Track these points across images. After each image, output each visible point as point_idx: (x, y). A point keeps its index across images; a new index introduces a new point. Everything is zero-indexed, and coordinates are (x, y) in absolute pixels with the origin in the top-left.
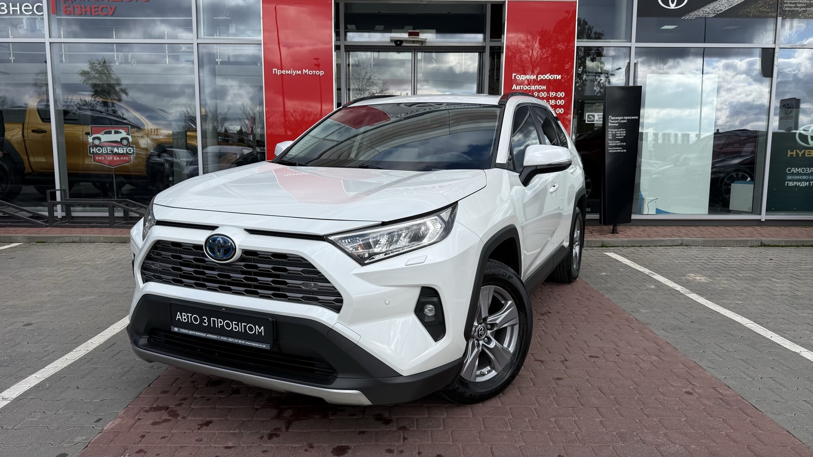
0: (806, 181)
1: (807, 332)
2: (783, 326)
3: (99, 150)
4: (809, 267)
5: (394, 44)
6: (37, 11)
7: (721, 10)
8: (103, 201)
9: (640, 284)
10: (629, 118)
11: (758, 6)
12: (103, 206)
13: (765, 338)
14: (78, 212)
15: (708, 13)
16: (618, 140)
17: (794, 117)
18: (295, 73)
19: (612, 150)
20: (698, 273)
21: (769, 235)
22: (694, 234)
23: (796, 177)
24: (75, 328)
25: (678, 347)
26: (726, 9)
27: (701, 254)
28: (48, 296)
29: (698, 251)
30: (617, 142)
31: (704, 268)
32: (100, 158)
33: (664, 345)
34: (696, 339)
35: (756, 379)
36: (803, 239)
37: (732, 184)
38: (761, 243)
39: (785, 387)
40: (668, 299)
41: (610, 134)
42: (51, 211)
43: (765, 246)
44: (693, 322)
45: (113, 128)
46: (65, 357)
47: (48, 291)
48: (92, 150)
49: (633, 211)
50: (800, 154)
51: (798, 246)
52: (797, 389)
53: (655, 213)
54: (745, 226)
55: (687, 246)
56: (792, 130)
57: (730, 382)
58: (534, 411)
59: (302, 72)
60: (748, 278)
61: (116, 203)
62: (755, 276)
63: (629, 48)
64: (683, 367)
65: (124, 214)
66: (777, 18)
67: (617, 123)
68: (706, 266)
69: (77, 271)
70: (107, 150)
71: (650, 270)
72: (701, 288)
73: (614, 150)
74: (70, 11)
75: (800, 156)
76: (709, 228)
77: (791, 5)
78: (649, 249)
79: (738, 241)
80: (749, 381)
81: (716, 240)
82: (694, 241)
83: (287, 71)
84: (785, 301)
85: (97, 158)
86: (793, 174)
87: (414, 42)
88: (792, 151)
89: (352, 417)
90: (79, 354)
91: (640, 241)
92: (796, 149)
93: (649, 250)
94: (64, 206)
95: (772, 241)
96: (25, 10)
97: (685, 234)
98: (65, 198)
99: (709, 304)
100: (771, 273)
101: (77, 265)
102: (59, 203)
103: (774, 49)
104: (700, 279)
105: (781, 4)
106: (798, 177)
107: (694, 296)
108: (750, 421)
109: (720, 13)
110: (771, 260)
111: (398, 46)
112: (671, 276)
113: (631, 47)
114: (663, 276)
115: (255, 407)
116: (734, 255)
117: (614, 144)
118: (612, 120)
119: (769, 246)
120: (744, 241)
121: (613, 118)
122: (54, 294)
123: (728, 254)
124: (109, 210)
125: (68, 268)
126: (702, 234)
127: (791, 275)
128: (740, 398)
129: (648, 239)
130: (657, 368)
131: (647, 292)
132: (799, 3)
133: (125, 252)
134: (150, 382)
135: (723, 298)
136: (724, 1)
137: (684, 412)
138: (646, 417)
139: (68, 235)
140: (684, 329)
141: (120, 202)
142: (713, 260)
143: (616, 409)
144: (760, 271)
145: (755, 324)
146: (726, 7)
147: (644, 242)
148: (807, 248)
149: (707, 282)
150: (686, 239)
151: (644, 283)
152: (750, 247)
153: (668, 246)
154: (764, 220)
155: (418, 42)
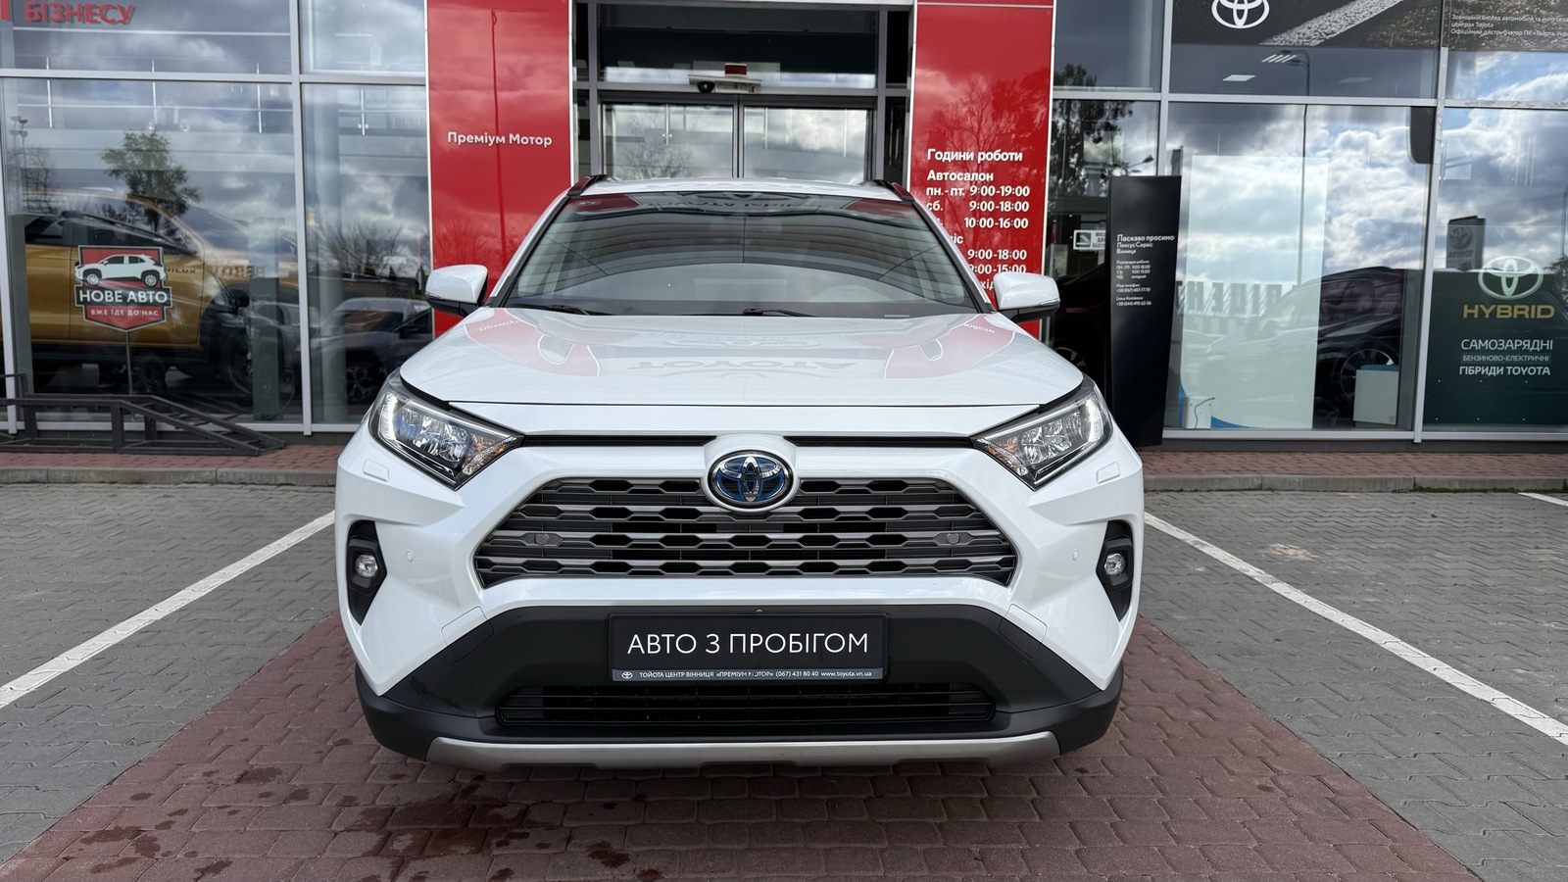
0: (1498, 364)
1: (1506, 658)
2: (1457, 647)
3: (98, 296)
4: (1506, 530)
5: (696, 90)
7: (1333, 32)
8: (103, 398)
9: (1174, 564)
10: (1157, 238)
11: (1403, 25)
12: (102, 409)
13: (1422, 671)
14: (50, 423)
15: (1308, 38)
16: (1136, 281)
17: (1474, 254)
18: (492, 142)
19: (1124, 301)
20: (1291, 542)
21: (1428, 469)
22: (1285, 468)
23: (1479, 358)
25: (1246, 691)
26: (1342, 31)
27: (1297, 505)
29: (1293, 500)
30: (1134, 286)
31: (1304, 533)
32: (99, 312)
33: (1219, 686)
34: (1283, 675)
35: (1404, 757)
36: (1494, 478)
37: (1358, 371)
38: (1414, 486)
39: (1463, 773)
40: (1230, 593)
41: (1119, 269)
43: (1421, 490)
44: (1278, 640)
45: (127, 251)
48: (82, 296)
49: (1166, 422)
50: (1487, 312)
51: (1485, 491)
52: (1489, 778)
53: (1209, 427)
54: (1383, 452)
55: (1272, 490)
56: (1471, 269)
57: (1350, 765)
58: (937, 830)
59: (507, 139)
60: (1389, 552)
61: (129, 403)
62: (1403, 549)
63: (1156, 104)
64: (1255, 732)
65: (146, 425)
66: (1439, 50)
67: (1133, 249)
68: (1308, 529)
70: (114, 295)
71: (1197, 536)
72: (1297, 572)
73: (1128, 301)
74: (40, 14)
75: (1487, 316)
76: (1315, 455)
77: (1466, 25)
78: (1196, 495)
79: (1369, 480)
80: (1390, 761)
81: (1327, 480)
82: (1285, 480)
83: (476, 137)
84: (1463, 596)
85: (93, 312)
86: (1473, 351)
87: (736, 85)
88: (1471, 307)
89: (540, 852)
91: (1178, 481)
92: (1479, 303)
93: (1198, 497)
94: (22, 410)
95: (1436, 480)
97: (1268, 468)
98: (23, 393)
99: (1311, 604)
100: (1433, 543)
101: (27, 528)
102: (11, 402)
103: (1435, 108)
104: (1296, 553)
105: (1447, 22)
106: (1484, 358)
107: (1282, 588)
108: (1391, 847)
109: (1331, 38)
110: (1433, 516)
111: (704, 95)
112: (1238, 548)
113: (1160, 102)
114: (1221, 548)
115: (333, 828)
116: (1361, 507)
117: (1128, 290)
118: (1123, 243)
119: (1429, 490)
120: (1381, 481)
121: (1125, 239)
123: (1350, 506)
124: (112, 417)
126: (1300, 467)
127: (1472, 545)
128: (1370, 797)
129: (1196, 476)
130: (1201, 735)
131: (1190, 579)
132: (1481, 21)
133: (137, 501)
134: (114, 776)
135: (1338, 591)
136: (1337, 15)
137: (1254, 830)
138: (1173, 842)
139: (23, 468)
140: (1259, 654)
141: (138, 401)
142: (1321, 517)
143: (1112, 825)
144: (1413, 539)
145: (1403, 643)
146: (1341, 26)
147: (1187, 481)
148: (1504, 494)
149: (1309, 559)
150: (1270, 477)
151: (1183, 562)
152: (1394, 491)
153: (1234, 490)
154: (1419, 441)
155: (744, 85)
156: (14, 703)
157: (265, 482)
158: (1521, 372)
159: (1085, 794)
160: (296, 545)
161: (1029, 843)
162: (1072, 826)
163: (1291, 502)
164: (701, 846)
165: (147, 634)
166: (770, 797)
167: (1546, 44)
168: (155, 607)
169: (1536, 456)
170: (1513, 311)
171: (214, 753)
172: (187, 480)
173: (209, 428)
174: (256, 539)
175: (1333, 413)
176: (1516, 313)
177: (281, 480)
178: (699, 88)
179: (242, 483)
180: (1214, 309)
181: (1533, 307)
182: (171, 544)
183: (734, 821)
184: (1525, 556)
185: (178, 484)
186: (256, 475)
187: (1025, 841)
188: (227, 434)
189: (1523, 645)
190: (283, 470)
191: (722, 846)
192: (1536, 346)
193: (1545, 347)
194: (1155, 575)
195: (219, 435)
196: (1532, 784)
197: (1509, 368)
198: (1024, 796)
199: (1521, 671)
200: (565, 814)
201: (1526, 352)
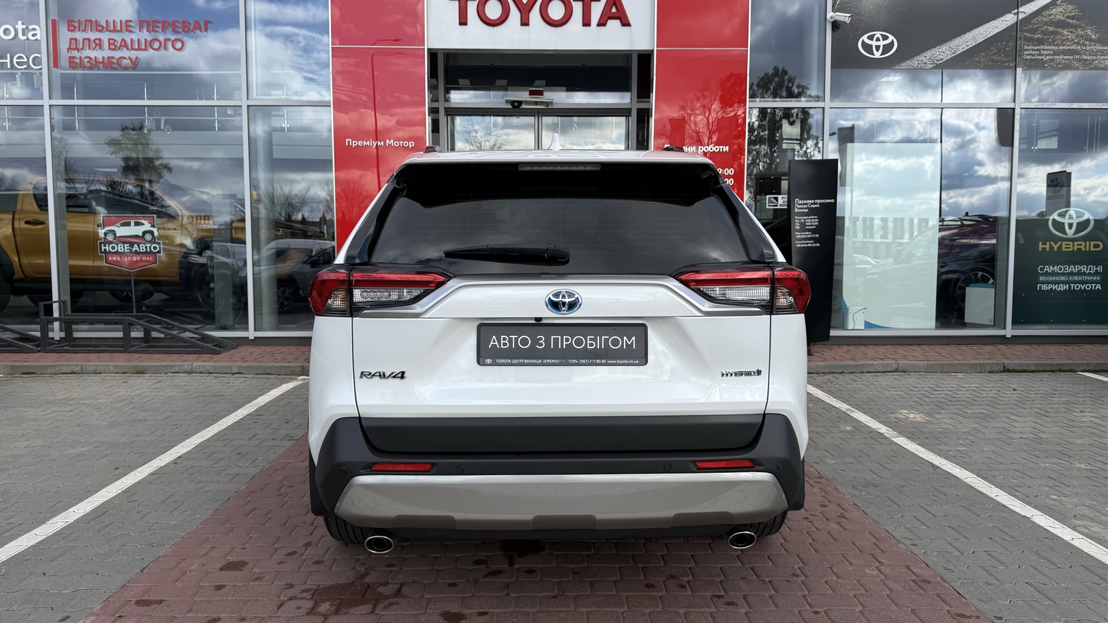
0: (1064, 283)
1: (1046, 488)
2: (1014, 481)
3: (113, 248)
4: (1063, 399)
5: (510, 106)
6: (34, 65)
7: (942, 59)
8: (117, 316)
9: (832, 425)
10: (822, 201)
11: (990, 53)
12: (116, 323)
13: (987, 497)
14: (82, 332)
15: (925, 63)
16: (809, 230)
17: (1065, 197)
18: (375, 145)
19: (801, 244)
20: (913, 409)
21: (1014, 356)
22: (915, 355)
23: (1051, 279)
24: (54, 491)
25: (868, 510)
26: (948, 58)
27: (921, 382)
28: (25, 447)
29: (918, 379)
30: (807, 233)
31: (923, 402)
32: (115, 259)
33: (851, 508)
34: (894, 499)
35: (965, 554)
36: (1060, 362)
37: (967, 288)
38: (1004, 367)
39: (1003, 564)
40: (866, 444)
41: (797, 222)
42: (45, 331)
43: (1009, 371)
44: (894, 476)
45: (132, 218)
46: (34, 531)
47: (27, 440)
48: (103, 248)
49: (832, 325)
50: (1056, 247)
51: (1053, 371)
52: (1019, 567)
53: (863, 328)
54: (984, 344)
55: (904, 372)
56: (1044, 216)
57: (929, 558)
58: (658, 600)
59: (385, 143)
60: (980, 416)
61: (134, 319)
62: (990, 413)
63: (821, 110)
64: (870, 537)
65: (145, 334)
66: (1016, 69)
67: (806, 208)
68: (926, 399)
69: (71, 413)
70: (124, 247)
71: (849, 405)
72: (914, 430)
73: (803, 243)
75: (1056, 250)
76: (937, 347)
77: (1034, 53)
78: (852, 376)
79: (972, 364)
80: (956, 556)
81: (943, 364)
82: (914, 365)
83: (365, 142)
84: (1025, 446)
85: (110, 258)
86: (1047, 274)
87: (536, 103)
88: (1044, 243)
90: (54, 527)
91: (840, 366)
92: (1049, 241)
94: (63, 325)
95: (1019, 364)
96: (18, 63)
97: (903, 356)
98: (64, 312)
99: (920, 452)
100: (1011, 408)
101: (71, 405)
102: (56, 319)
103: (1014, 109)
104: (915, 416)
105: (1020, 51)
106: (1054, 278)
107: (902, 441)
108: (948, 612)
109: (940, 63)
110: (1014, 390)
111: (516, 109)
112: (876, 413)
113: (824, 108)
114: (865, 413)
115: (281, 598)
116: (965, 384)
117: (803, 236)
118: (799, 204)
119: (1014, 371)
120: (981, 365)
121: (800, 202)
122: (35, 445)
123: (957, 383)
124: (123, 328)
125: (58, 409)
126: (925, 356)
127: (1037, 410)
128: (939, 579)
129: (852, 363)
130: (834, 540)
131: (840, 435)
132: (1044, 50)
133: (141, 386)
134: (144, 566)
135: (940, 443)
136: (944, 48)
137: (860, 600)
138: (808, 608)
139: (65, 364)
140: (880, 486)
141: (140, 318)
142: (936, 391)
143: (770, 597)
144: (997, 406)
145: (978, 478)
146: (947, 55)
147: (847, 366)
148: (1066, 373)
149: (924, 421)
150: (903, 363)
151: (837, 423)
152: (990, 372)
153: (879, 372)
154: (1010, 336)
155: (542, 103)
156: (77, 521)
157: (225, 371)
158: (1081, 288)
159: (755, 577)
160: (248, 415)
161: (716, 608)
162: (744, 597)
163: (916, 380)
164: (509, 610)
165: (156, 476)
166: (553, 580)
167: (1090, 64)
168: (159, 457)
169: (1092, 346)
170: (1073, 246)
171: (204, 552)
172: (173, 371)
173: (188, 335)
174: (221, 411)
175: (952, 316)
176: (1076, 247)
177: (235, 370)
178: (512, 105)
179: (209, 373)
180: (882, 237)
181: (1088, 243)
182: (166, 415)
183: (531, 594)
184: (1073, 418)
185: (167, 374)
186: (218, 367)
187: (713, 606)
188: (198, 340)
189: (1059, 479)
190: (237, 364)
191: (523, 610)
192: (1090, 270)
193: (1097, 270)
194: (817, 432)
195: (193, 340)
196: (1048, 571)
197: (1072, 285)
198: (715, 579)
199: (1054, 497)
200: (424, 590)
201: (1084, 274)
